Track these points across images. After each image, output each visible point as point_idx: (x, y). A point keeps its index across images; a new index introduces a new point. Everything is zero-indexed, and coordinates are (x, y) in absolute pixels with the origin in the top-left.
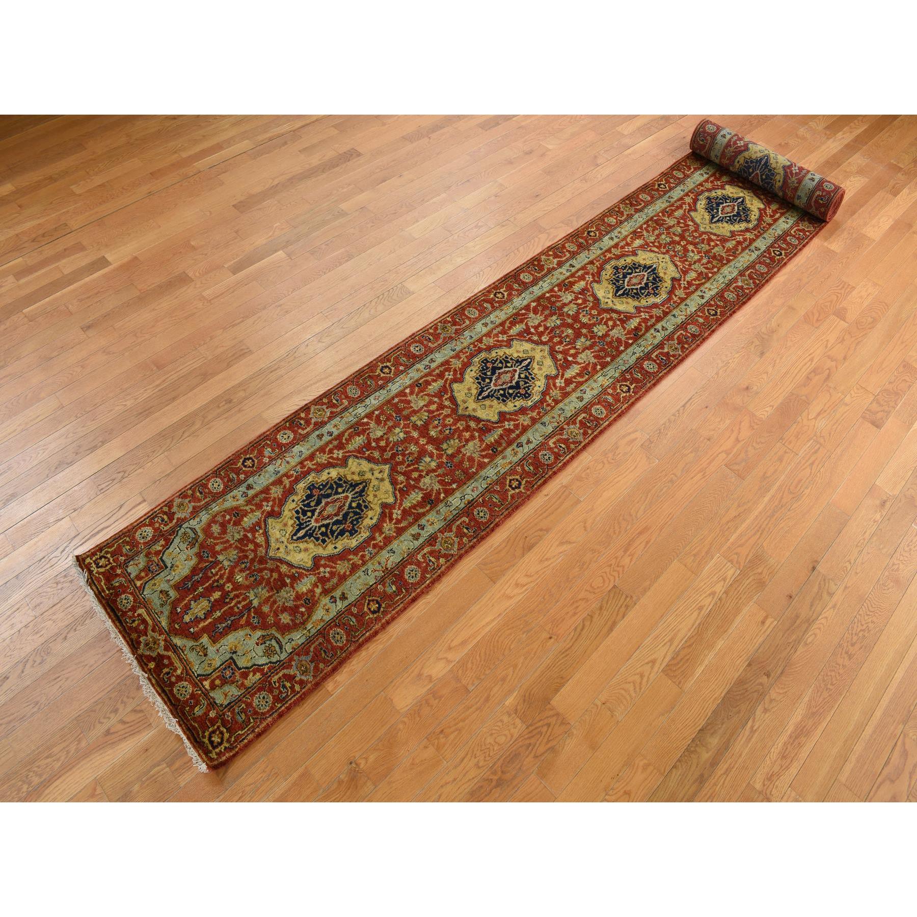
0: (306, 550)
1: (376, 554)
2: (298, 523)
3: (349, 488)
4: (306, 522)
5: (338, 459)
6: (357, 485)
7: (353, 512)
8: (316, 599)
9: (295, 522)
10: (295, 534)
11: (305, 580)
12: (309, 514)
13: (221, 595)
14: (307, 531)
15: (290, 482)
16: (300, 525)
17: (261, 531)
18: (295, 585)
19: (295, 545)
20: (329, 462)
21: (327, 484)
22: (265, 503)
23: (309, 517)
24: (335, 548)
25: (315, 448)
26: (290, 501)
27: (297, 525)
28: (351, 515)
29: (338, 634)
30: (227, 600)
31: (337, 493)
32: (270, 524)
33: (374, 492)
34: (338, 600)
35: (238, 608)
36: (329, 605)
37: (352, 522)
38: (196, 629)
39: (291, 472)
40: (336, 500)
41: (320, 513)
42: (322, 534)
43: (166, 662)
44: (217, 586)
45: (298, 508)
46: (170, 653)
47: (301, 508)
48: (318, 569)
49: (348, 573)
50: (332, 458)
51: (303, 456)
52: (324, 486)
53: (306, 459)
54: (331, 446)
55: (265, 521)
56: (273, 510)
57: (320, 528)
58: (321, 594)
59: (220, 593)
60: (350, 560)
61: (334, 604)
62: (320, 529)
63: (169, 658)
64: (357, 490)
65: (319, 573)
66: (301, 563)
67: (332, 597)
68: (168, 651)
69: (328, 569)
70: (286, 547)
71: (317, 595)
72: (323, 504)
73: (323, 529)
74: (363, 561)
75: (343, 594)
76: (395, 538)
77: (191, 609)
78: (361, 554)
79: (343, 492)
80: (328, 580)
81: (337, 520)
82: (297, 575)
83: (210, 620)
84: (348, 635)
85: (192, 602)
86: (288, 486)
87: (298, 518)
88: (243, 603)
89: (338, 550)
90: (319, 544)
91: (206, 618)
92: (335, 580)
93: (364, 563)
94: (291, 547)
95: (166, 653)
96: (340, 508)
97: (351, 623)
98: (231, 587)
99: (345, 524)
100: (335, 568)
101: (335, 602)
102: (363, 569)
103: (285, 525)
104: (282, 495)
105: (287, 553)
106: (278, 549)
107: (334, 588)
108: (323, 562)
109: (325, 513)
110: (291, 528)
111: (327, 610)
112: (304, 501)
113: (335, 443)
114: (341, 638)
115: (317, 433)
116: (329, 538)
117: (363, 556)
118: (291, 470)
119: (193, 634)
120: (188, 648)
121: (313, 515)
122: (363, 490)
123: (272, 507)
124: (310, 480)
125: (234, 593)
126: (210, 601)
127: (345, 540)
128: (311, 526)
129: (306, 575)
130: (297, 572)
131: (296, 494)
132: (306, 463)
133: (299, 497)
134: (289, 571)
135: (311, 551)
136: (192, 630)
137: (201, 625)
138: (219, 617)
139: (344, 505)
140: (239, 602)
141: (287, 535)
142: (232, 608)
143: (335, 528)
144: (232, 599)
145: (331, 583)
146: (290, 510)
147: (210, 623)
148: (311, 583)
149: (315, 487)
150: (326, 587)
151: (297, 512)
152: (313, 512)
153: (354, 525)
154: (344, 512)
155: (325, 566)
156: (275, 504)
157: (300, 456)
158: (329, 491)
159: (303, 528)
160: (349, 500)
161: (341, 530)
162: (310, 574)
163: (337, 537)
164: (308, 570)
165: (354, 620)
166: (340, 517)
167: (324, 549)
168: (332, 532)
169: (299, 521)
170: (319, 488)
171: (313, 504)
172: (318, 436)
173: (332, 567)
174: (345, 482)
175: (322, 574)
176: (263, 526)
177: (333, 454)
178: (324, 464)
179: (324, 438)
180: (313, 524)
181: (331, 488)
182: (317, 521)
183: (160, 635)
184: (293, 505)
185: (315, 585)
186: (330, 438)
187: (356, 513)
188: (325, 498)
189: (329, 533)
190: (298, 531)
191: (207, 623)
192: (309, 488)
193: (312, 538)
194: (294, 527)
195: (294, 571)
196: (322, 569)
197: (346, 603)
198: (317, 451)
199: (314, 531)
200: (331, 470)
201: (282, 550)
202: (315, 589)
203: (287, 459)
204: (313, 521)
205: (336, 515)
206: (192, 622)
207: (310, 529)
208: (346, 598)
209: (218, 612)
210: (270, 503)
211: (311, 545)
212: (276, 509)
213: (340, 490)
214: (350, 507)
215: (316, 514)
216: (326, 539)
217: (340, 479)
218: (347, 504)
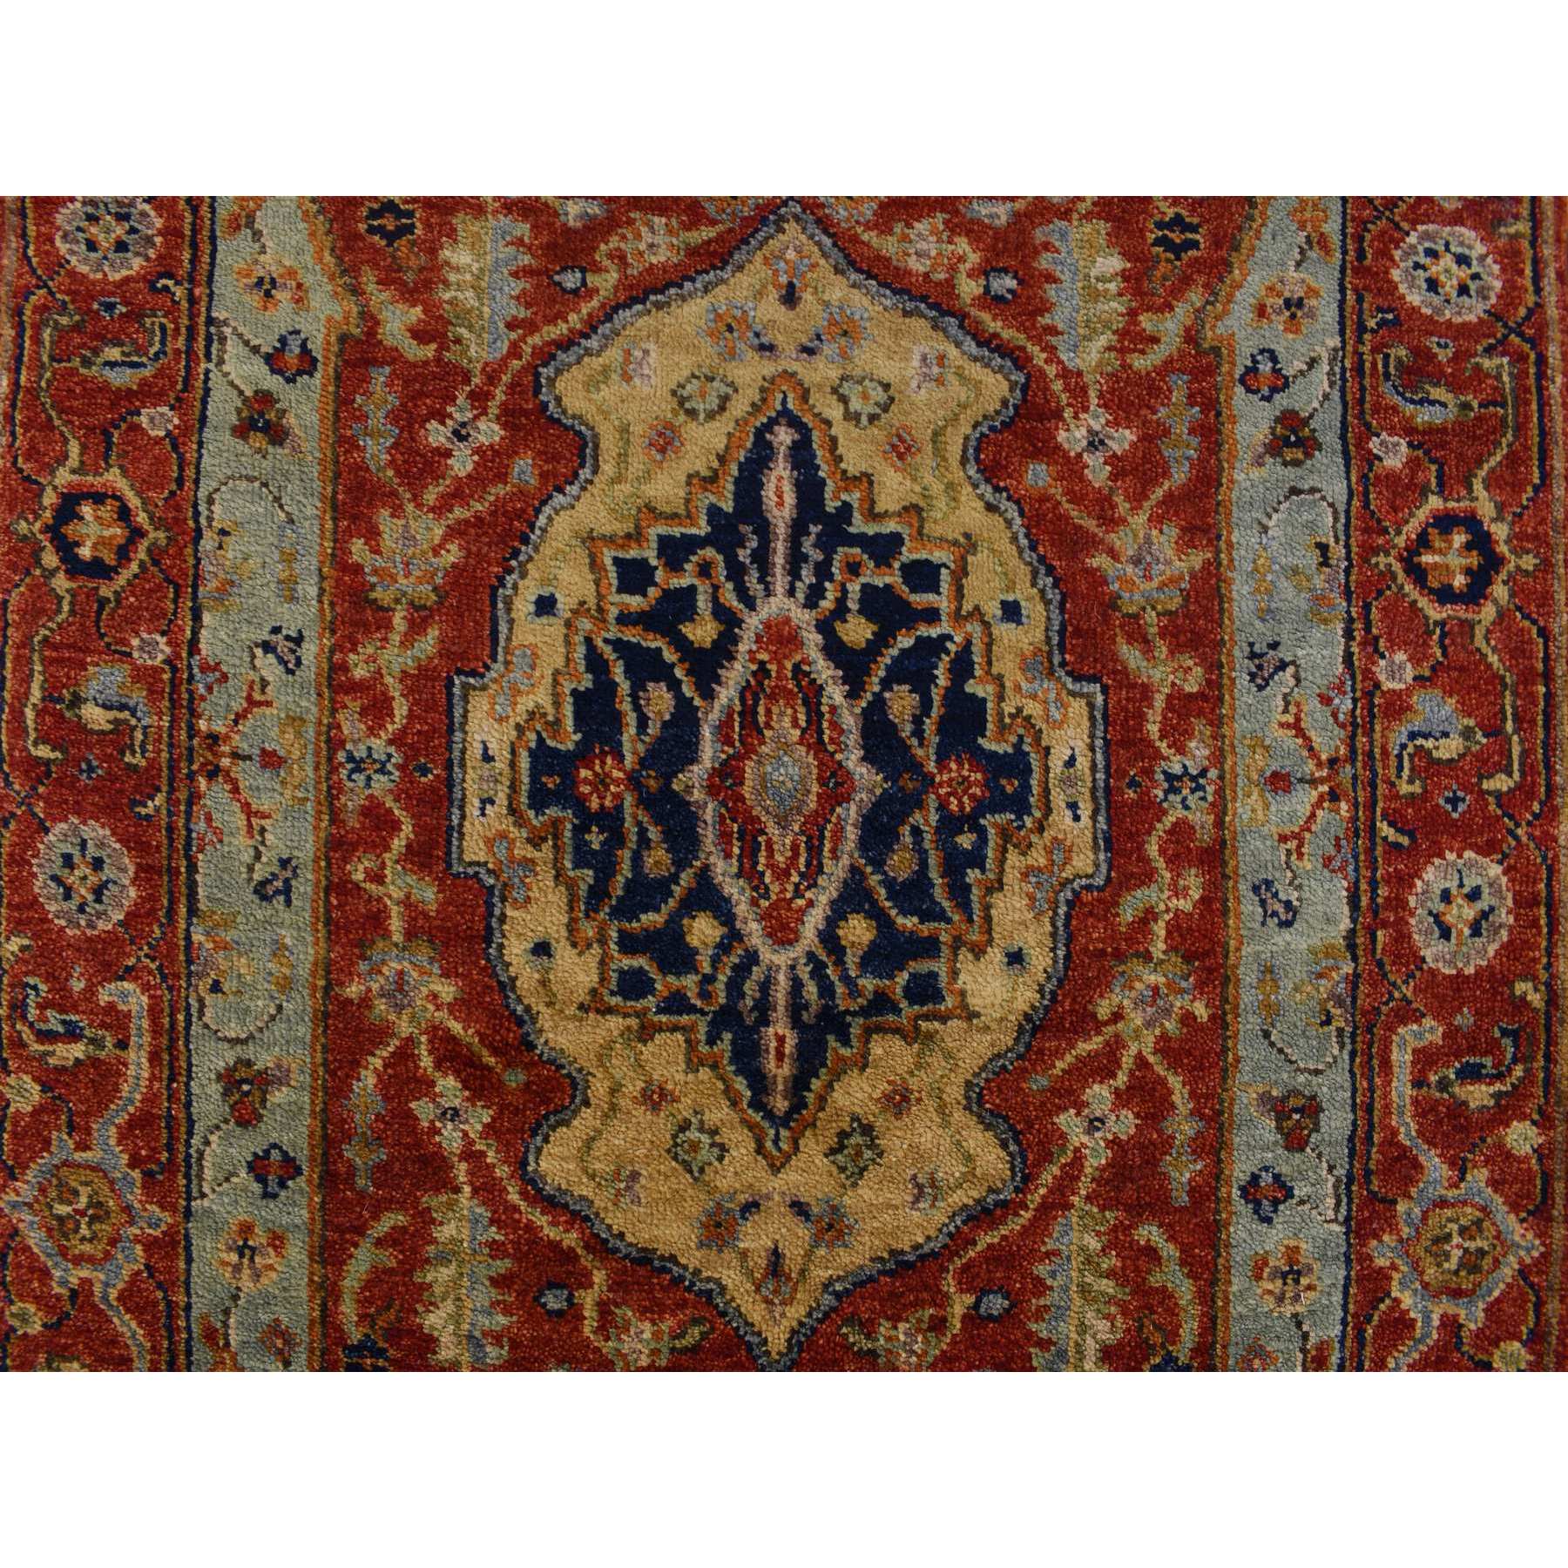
0: (665, 441)
1: (332, 794)
2: (858, 525)
3: (826, 990)
4: (823, 571)
5: (1067, 1094)
6: (809, 1059)
7: (662, 887)
8: (369, 280)
9: (872, 515)
10: (801, 455)
11: (506, 299)
12: (857, 631)
14: (764, 530)
15: (1146, 692)
16: (836, 529)
17: (969, 289)
18: (523, 229)
19: (739, 407)
20: (1086, 1022)
21: (960, 892)
22: (1123, 439)
23: (840, 611)
24: (545, 606)
25: (1248, 1024)
26: (1024, 594)
27: (846, 510)
28: (658, 859)
29: (121, 246)
31: (853, 898)
32: (976, 371)
33: (684, 1109)
34: (273, 383)
36: (282, 316)
37: (610, 820)
39: (1199, 751)
40: (815, 851)
41: (812, 694)
42: (680, 605)
45: (942, 601)
47: (932, 615)
48: (508, 416)
49: (358, 549)
50: (1103, 1065)
51: (1250, 907)
52: (956, 864)
53: (1214, 905)
54: (1183, 1126)
55: (1018, 359)
56: (1048, 450)
57: (729, 621)
58: (371, 321)
60: (417, 627)
61: (268, 344)
62: (723, 614)
64: (779, 1027)
65: (479, 399)
66: (613, 354)
67: (308, 363)
69: (462, 463)
70: (767, 349)
71: (378, 296)
72: (851, 757)
73: (702, 632)
74: (355, 687)
75: (277, 434)
76: (332, 973)
78: (401, 709)
79: (829, 937)
80: (408, 420)
81: (690, 755)
82: (571, 280)
84: (83, 292)
86: (1131, 656)
87: (883, 549)
89: (524, 606)
90: (636, 536)
92: (376, 451)
93: (337, 682)
94: (750, 372)
96: (750, 839)
97: (114, 353)
99: (633, 780)
100: (440, 509)
101: (273, 361)
102: (309, 651)
103: (901, 449)
104: (1097, 579)
105: (727, 326)
106: (790, 297)
107: (343, 409)
108: (524, 468)
109: (785, 723)
110: (853, 463)
111: (266, 287)
112: (962, 667)
113: (1182, 1173)
114: (92, 246)
115: (1336, 1122)
116: (624, 619)
117: (378, 709)
118: (1218, 757)
121: (834, 649)
122: (747, 1057)
123: (1071, 469)
124: (1062, 818)
127: (542, 697)
128: (780, 581)
129: (530, 327)
130: (583, 292)
131: (1041, 665)
132: (1194, 883)
133: (1007, 666)
134: (620, 258)
135: (636, 465)
139: (748, 872)
141: (835, 412)
143: (660, 700)
145: (377, 419)
146: (969, 544)
148: (465, 317)
149: (995, 801)
150: (380, 376)
151: (923, 575)
152: (853, 664)
153: (586, 820)
154: (709, 836)
155: (493, 464)
156: (1075, 499)
157: (1264, 888)
158: (901, 864)
159: (798, 529)
160: (754, 931)
161: (617, 719)
162: (515, 351)
163: (596, 663)
164: (546, 355)
165: (120, 378)
166: (693, 779)
167: (590, 540)
168: (645, 667)
169: (861, 540)
170: (971, 821)
171: (901, 703)
172: (1312, 1109)
173: (458, 494)
174: (881, 1003)
175: (460, 411)
176: (993, 325)
177: (1122, 1099)
178: (1102, 983)
179: (1267, 1128)
180: (778, 604)
181: (912, 894)
182: (781, 636)
184: (984, 591)
185: (431, 331)
186: (1240, 1169)
187: (645, 893)
188: (879, 805)
189: (654, 642)
190: (809, 490)
192: (1016, 765)
193: (702, 528)
194: (849, 481)
195: (606, 282)
196: (489, 432)
197: (223, 408)
198: (1220, 1021)
199: (736, 572)
200: (1026, 997)
201: (770, 310)
202: (417, 312)
203: (1302, 800)
204: (802, 617)
205: (726, 777)
207: (762, 558)
208: (242, 430)
210: (1097, 471)
211: (667, 488)
212: (1038, 475)
213: (858, 931)
214: (707, 897)
215: (824, 671)
216: (635, 602)
217: (925, 991)
218: (735, 890)
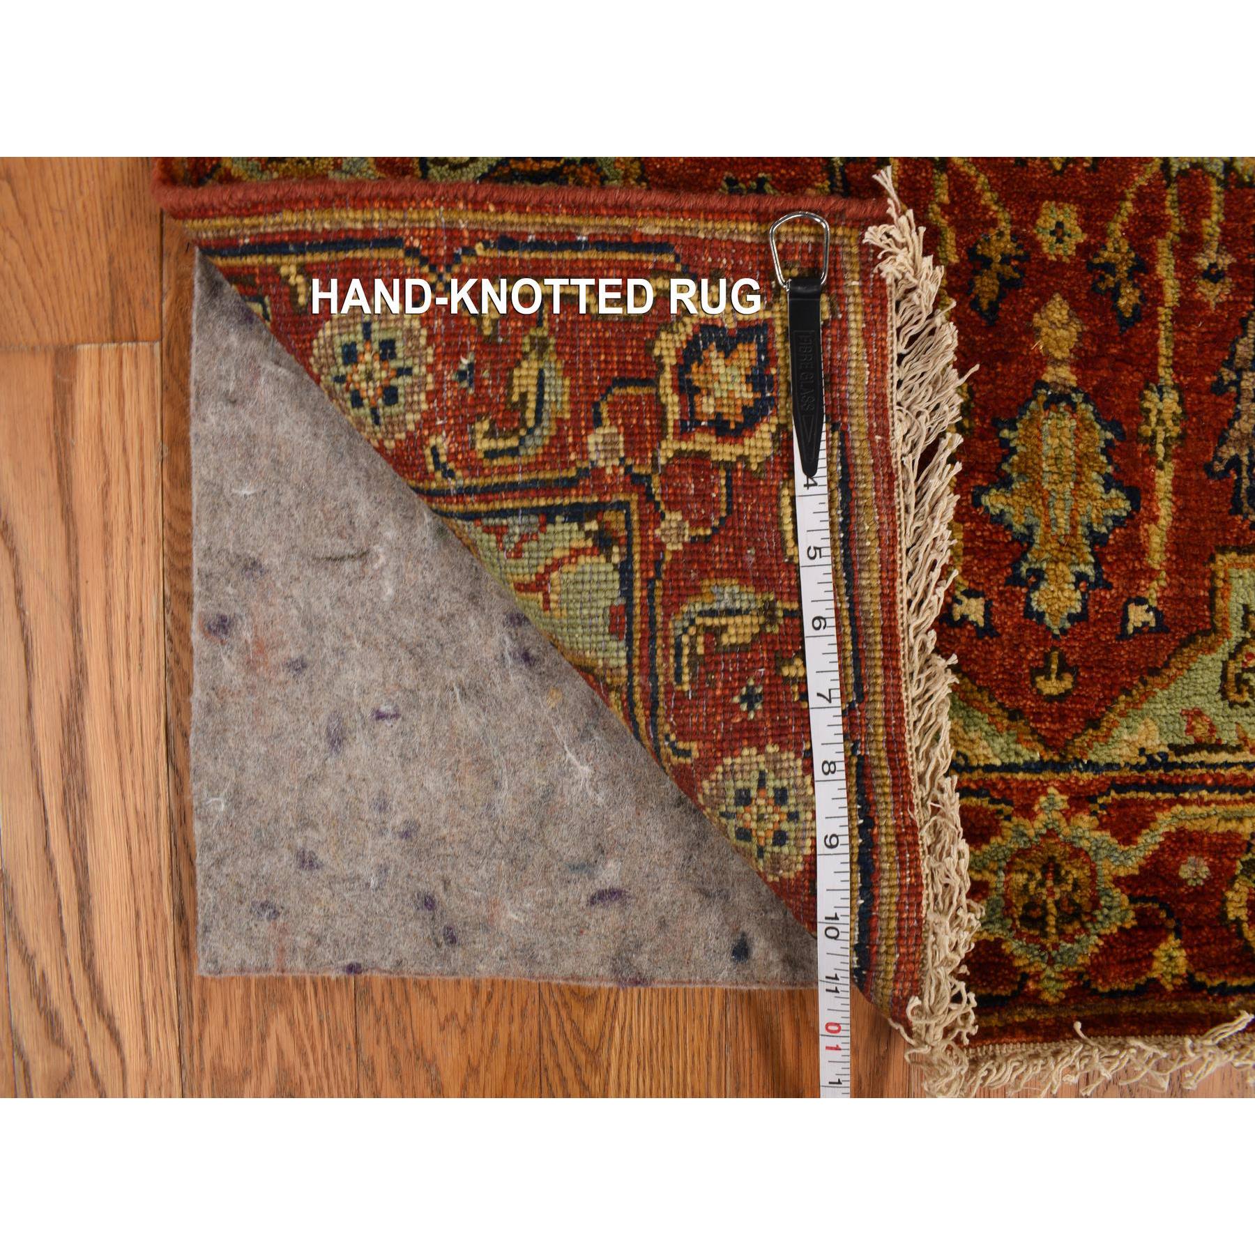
13: (1077, 309)
30: (1128, 299)
35: (1213, 275)
38: (1153, 592)
43: (1194, 870)
44: (1008, 286)
46: (1165, 822)
59: (1058, 310)
63: (1182, 841)
68: (1145, 823)
77: (1025, 541)
83: (1164, 480)
85: (994, 501)
88: (1211, 225)
91: (1138, 493)
95: (1149, 841)
98: (1068, 216)
119: (1162, 625)
120: (1213, 708)
125: (1116, 228)
126: (1060, 398)
136: (1138, 616)
137: (1156, 539)
138: (1187, 414)
140: (1190, 243)
142: (1187, 310)
144: (1142, 268)
147: (1178, 488)
183: (1027, 811)
191: (1165, 509)
206: (1102, 583)
209: (1152, 401)
